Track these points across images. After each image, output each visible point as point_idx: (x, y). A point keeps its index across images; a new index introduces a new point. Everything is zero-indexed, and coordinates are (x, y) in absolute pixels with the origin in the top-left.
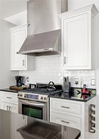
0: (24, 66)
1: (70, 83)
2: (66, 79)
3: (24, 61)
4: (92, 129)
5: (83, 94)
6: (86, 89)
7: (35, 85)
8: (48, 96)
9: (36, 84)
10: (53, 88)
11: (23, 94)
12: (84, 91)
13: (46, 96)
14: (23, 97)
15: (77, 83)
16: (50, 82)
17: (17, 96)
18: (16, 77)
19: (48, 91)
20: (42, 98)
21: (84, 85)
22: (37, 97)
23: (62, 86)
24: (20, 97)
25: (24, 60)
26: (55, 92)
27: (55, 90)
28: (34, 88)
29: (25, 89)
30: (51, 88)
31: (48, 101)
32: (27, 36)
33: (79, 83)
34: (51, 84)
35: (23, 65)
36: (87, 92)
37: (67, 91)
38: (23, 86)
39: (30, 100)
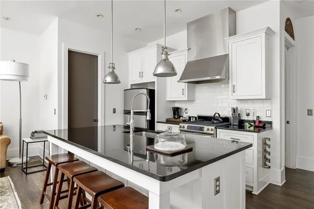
0: (184, 96)
1: (239, 115)
2: (234, 110)
3: (183, 90)
4: (267, 165)
5: (255, 127)
6: (260, 122)
7: (196, 118)
8: (216, 128)
9: (196, 116)
10: (220, 121)
11: (186, 125)
12: (257, 124)
13: (213, 128)
14: (186, 129)
15: (248, 115)
16: (216, 113)
17: (178, 129)
18: (173, 108)
19: (214, 123)
20: (208, 130)
21: (257, 117)
22: (201, 129)
23: (229, 118)
24: (182, 129)
25: (184, 88)
26: (221, 124)
27: (222, 123)
28: (194, 120)
29: (184, 121)
30: (217, 120)
31: (215, 133)
32: (186, 62)
33: (251, 114)
34: (217, 115)
35: (183, 94)
36: (261, 125)
37: (237, 123)
38: (181, 118)
39: (193, 132)
